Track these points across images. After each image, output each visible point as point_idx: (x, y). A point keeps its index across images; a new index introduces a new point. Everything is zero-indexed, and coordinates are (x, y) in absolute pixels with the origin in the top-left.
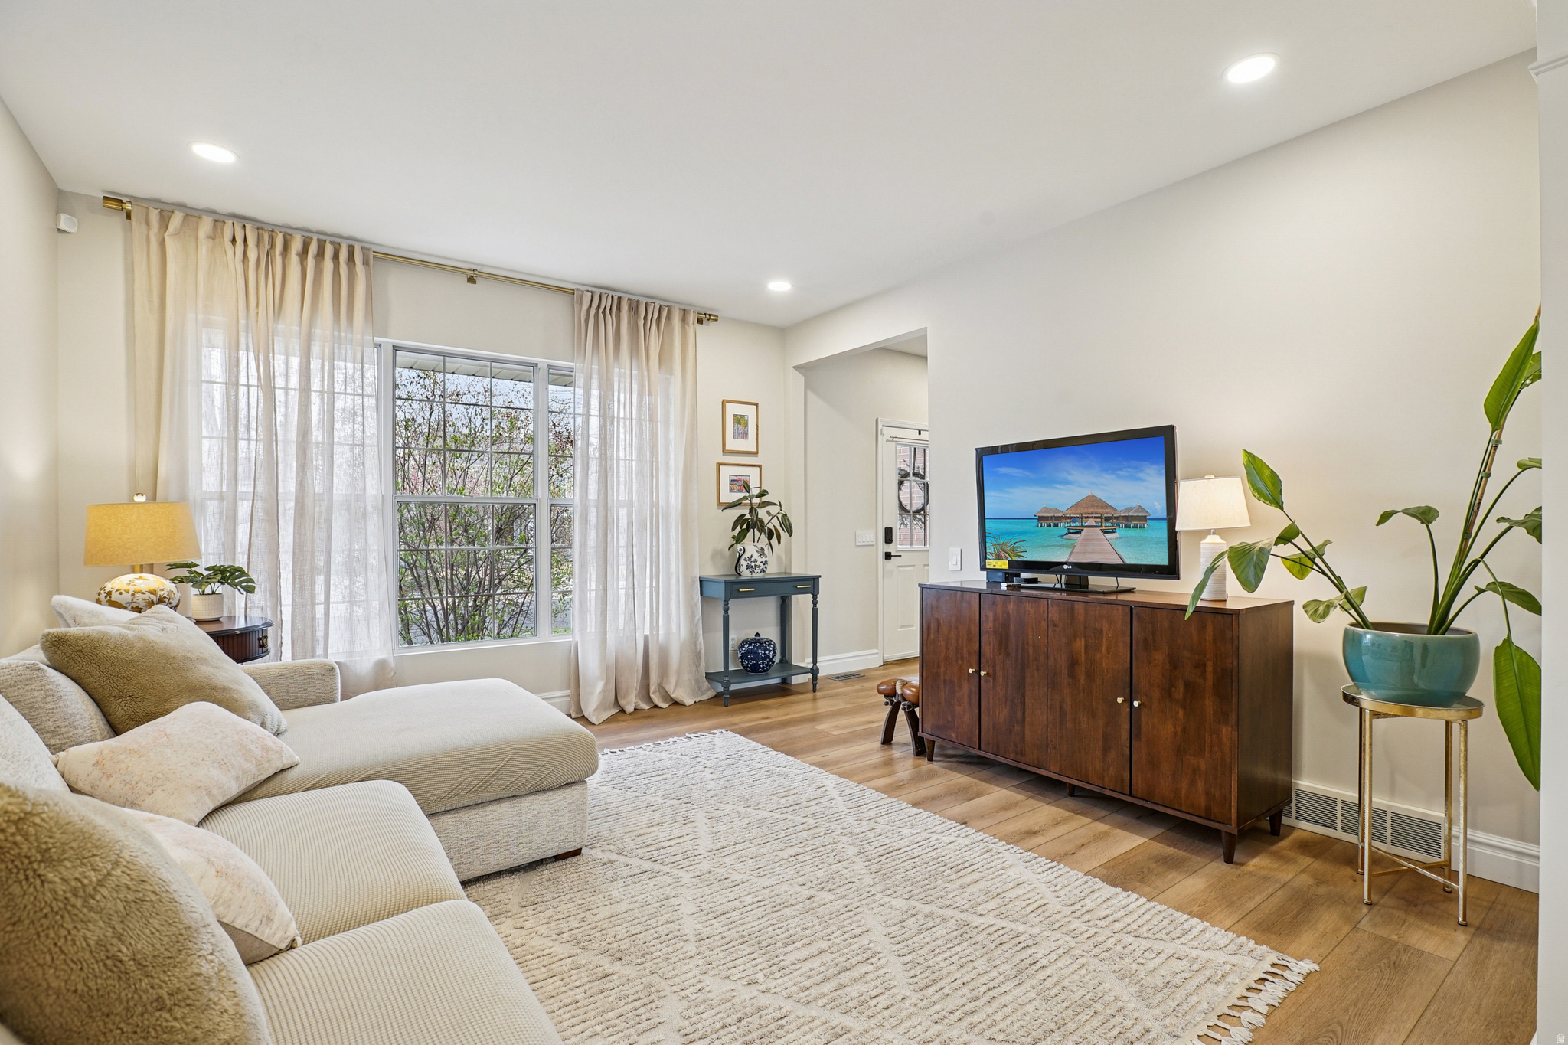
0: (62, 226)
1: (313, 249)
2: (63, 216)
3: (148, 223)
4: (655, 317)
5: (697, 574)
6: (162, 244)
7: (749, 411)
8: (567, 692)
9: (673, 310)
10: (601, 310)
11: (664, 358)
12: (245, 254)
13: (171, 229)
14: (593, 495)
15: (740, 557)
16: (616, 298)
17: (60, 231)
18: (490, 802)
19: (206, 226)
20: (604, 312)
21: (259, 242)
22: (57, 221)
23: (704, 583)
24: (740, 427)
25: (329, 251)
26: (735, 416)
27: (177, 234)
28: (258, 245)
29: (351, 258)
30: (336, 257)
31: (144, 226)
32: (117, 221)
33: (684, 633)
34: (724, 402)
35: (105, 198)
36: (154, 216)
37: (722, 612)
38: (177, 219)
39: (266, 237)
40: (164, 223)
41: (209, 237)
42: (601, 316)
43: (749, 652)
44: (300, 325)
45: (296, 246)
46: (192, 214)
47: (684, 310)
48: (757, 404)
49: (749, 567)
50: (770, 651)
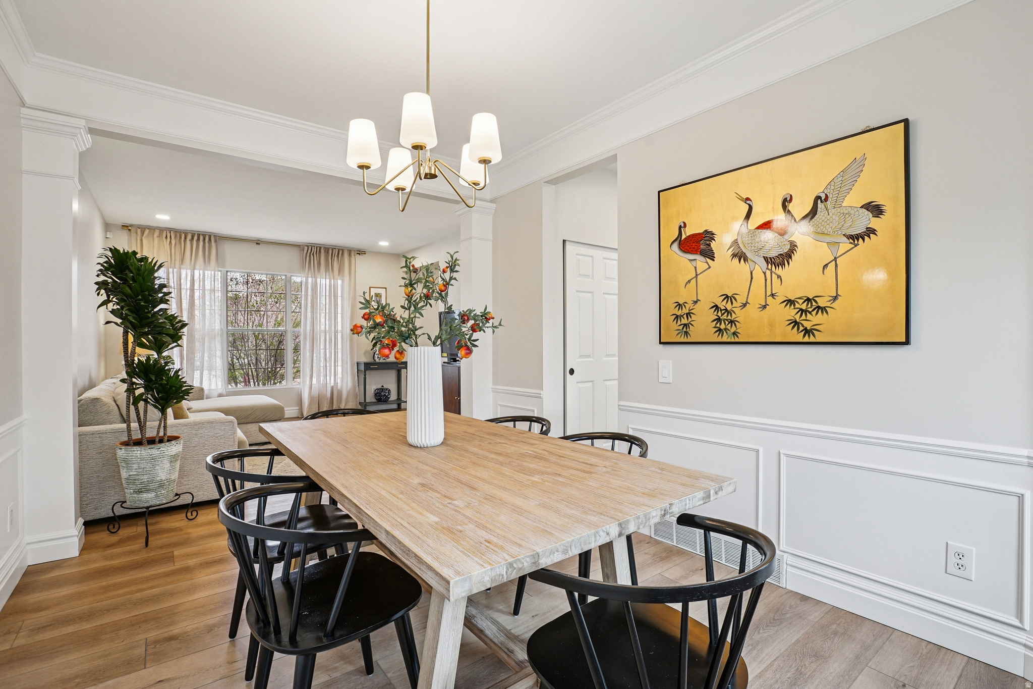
0: (108, 236)
1: (196, 238)
2: (108, 233)
3: (137, 233)
4: (336, 254)
5: (356, 361)
6: (141, 240)
7: (382, 292)
8: (298, 408)
9: (344, 252)
10: (312, 253)
11: (340, 271)
12: (170, 242)
13: (145, 235)
14: (308, 328)
15: (374, 354)
16: (318, 248)
17: (107, 238)
18: (249, 423)
19: (157, 233)
20: (313, 254)
21: (175, 237)
22: (106, 234)
23: (359, 365)
24: (378, 298)
25: (201, 238)
26: (375, 293)
27: (147, 237)
28: (175, 238)
29: (210, 240)
30: (204, 239)
31: (135, 234)
32: (125, 232)
33: (350, 385)
34: (370, 288)
35: (123, 226)
36: (139, 231)
37: (363, 376)
38: (147, 232)
39: (178, 235)
40: (143, 233)
41: (158, 237)
42: (312, 256)
43: (377, 393)
44: (190, 265)
45: (189, 237)
46: (152, 229)
47: (350, 250)
48: (386, 288)
49: (378, 357)
50: (386, 393)
